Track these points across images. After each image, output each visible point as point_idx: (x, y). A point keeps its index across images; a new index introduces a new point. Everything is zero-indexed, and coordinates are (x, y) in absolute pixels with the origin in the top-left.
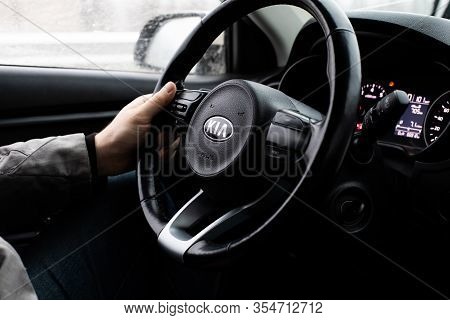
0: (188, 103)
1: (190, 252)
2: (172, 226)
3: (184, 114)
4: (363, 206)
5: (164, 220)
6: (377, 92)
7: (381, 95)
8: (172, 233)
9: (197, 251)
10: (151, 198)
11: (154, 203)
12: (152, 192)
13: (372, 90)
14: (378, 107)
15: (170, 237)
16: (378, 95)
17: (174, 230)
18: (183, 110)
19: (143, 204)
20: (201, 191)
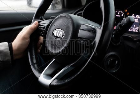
0: (46, 25)
1: (52, 84)
2: (44, 74)
3: (44, 29)
4: (117, 62)
5: (40, 72)
6: (120, 14)
7: (122, 15)
8: (44, 77)
9: (55, 83)
10: (35, 64)
11: (36, 65)
12: (35, 61)
13: (119, 13)
14: (122, 23)
15: (43, 79)
16: (121, 15)
17: (44, 76)
18: (44, 28)
19: (32, 67)
20: (54, 60)
